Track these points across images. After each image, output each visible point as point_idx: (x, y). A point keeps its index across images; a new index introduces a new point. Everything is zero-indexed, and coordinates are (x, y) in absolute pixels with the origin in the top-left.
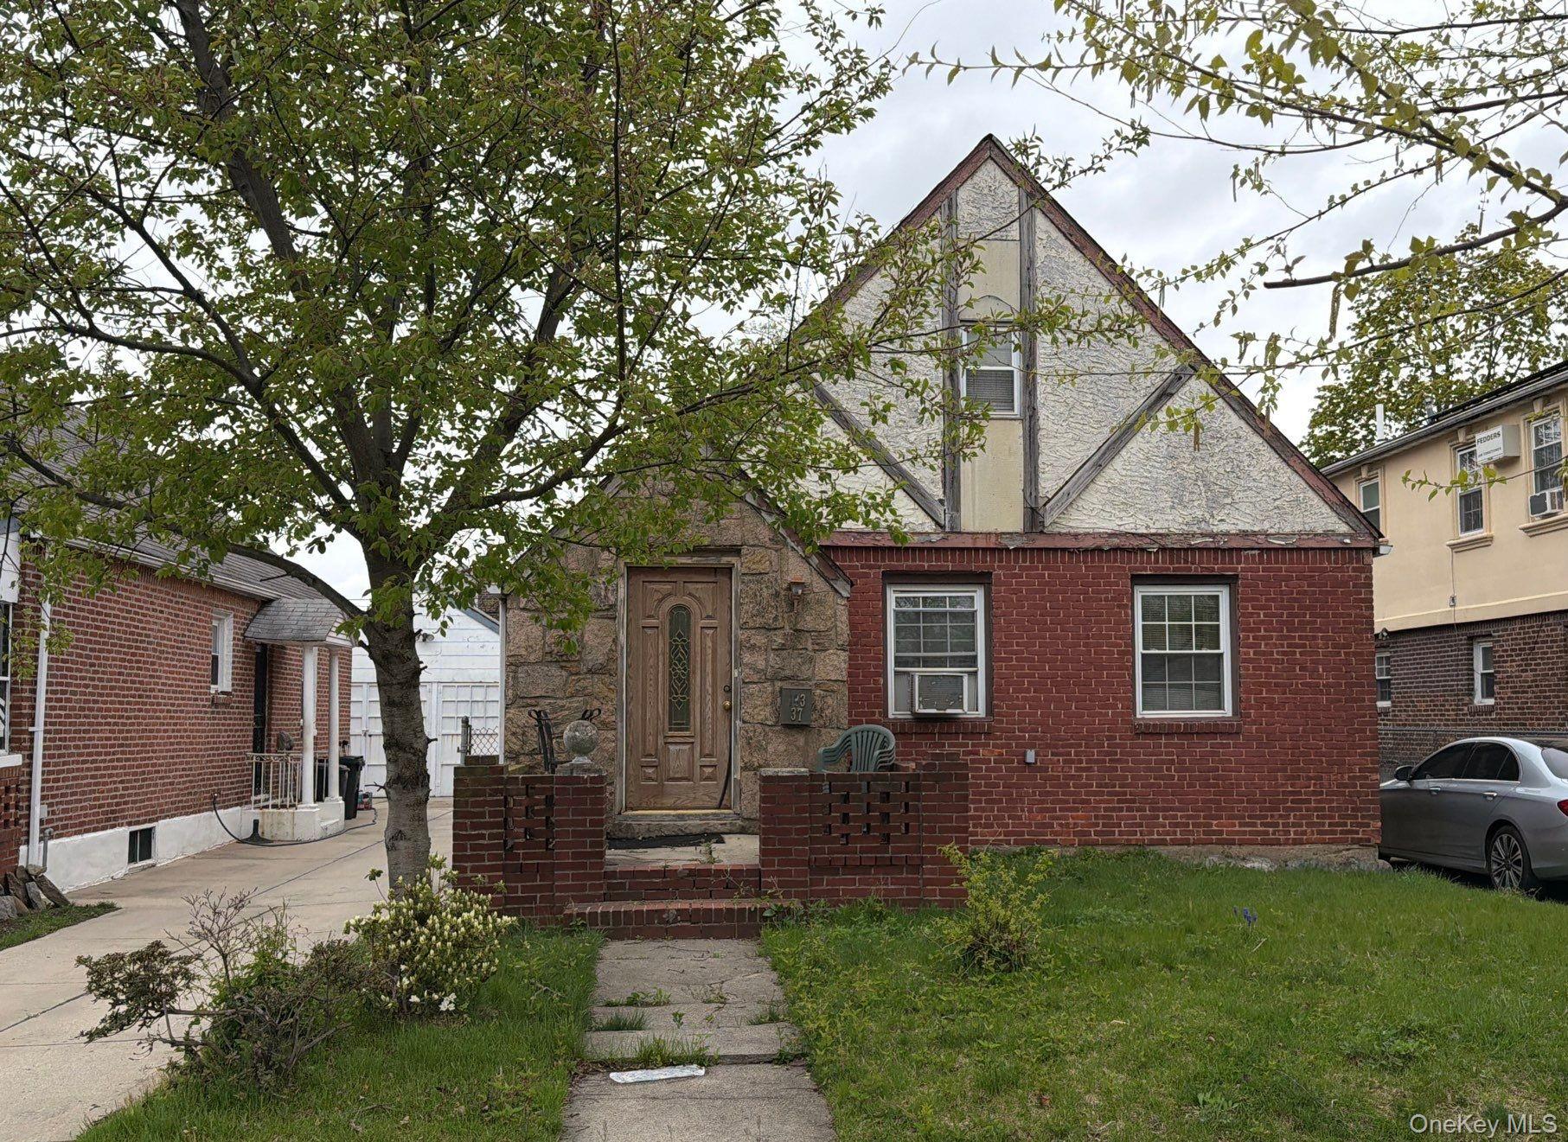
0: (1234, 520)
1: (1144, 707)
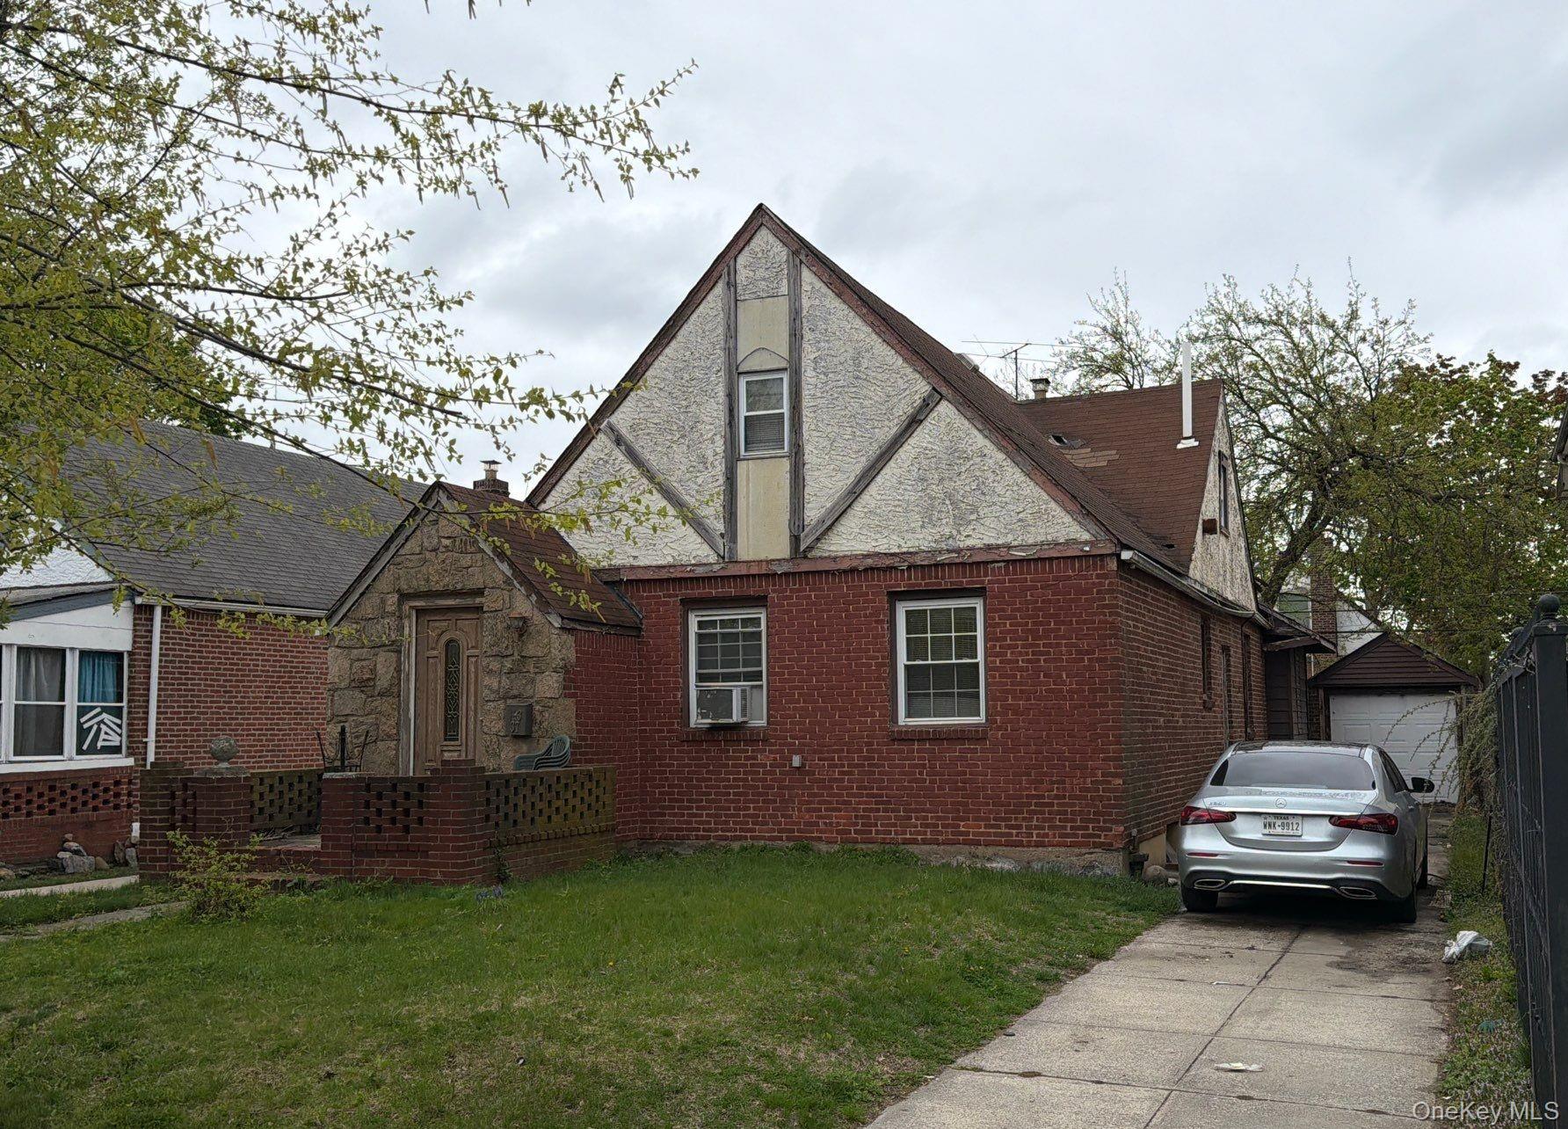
0: (981, 535)
1: (909, 715)
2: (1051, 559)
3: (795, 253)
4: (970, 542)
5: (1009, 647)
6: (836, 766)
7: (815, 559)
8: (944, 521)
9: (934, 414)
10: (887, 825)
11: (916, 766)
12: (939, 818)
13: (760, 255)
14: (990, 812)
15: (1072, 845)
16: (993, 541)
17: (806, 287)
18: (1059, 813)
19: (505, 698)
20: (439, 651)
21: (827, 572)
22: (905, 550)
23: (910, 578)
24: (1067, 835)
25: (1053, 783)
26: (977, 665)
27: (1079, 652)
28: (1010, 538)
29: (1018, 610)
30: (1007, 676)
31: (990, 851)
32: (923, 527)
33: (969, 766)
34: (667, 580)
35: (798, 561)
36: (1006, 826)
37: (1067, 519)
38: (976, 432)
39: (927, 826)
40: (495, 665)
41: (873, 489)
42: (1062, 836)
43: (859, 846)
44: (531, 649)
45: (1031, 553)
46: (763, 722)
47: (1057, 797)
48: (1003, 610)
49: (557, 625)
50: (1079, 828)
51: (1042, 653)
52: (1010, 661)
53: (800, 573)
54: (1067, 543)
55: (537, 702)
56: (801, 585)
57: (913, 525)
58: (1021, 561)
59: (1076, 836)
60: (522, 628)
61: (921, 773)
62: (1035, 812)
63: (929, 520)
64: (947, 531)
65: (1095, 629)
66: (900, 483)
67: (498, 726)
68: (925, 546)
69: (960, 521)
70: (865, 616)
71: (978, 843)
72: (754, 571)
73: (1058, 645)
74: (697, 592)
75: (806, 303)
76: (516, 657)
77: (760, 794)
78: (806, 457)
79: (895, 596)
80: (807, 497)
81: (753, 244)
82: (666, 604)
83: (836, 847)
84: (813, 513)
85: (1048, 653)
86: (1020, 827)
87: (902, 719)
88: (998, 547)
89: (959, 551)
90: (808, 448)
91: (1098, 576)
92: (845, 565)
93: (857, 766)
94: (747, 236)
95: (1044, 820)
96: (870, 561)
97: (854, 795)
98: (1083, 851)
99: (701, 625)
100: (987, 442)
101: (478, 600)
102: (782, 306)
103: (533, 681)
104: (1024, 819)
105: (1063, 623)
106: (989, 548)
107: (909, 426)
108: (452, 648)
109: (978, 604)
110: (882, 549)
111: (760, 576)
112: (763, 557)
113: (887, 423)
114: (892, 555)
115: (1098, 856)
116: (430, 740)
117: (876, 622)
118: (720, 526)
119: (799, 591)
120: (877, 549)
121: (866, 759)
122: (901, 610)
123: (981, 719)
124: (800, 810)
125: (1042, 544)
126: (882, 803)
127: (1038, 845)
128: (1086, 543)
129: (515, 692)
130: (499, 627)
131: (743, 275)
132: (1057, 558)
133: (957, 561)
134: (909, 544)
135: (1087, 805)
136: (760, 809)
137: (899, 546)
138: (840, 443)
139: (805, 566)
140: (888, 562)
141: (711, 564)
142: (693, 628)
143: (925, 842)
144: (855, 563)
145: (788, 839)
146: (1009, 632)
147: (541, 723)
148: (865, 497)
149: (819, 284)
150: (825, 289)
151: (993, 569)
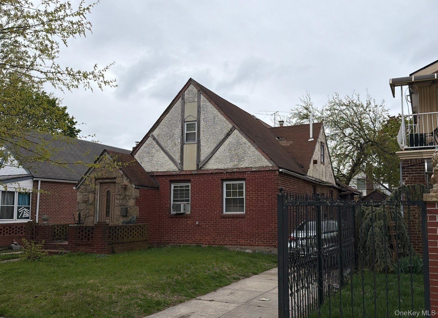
0: (244, 164)
1: (226, 211)
2: (262, 171)
3: (199, 91)
4: (242, 166)
5: (252, 194)
6: (207, 224)
7: (203, 170)
8: (235, 161)
9: (233, 133)
10: (220, 240)
11: (227, 225)
12: (233, 238)
13: (190, 91)
14: (246, 237)
15: (266, 246)
16: (247, 166)
17: (202, 100)
18: (263, 237)
19: (121, 206)
20: (105, 193)
21: (206, 174)
22: (225, 168)
23: (227, 176)
24: (265, 243)
25: (261, 229)
26: (243, 198)
27: (268, 195)
28: (252, 165)
29: (254, 184)
30: (250, 201)
31: (246, 247)
32: (230, 162)
33: (240, 225)
34: (166, 175)
35: (198, 171)
36: (250, 241)
37: (266, 161)
38: (244, 138)
39: (230, 240)
40: (118, 197)
41: (218, 152)
42: (263, 243)
43: (213, 245)
44: (127, 193)
45: (257, 169)
46: (189, 213)
47: (262, 233)
48: (250, 184)
49: (134, 187)
50: (268, 241)
51: (259, 196)
52: (251, 198)
53: (199, 174)
54: (266, 167)
55: (129, 207)
56: (199, 177)
57: (227, 162)
58: (255, 171)
59: (267, 243)
60: (125, 188)
61: (228, 227)
62: (257, 237)
63: (231, 161)
64: (236, 163)
65: (273, 189)
66: (225, 151)
67: (119, 213)
68: (230, 167)
69: (239, 161)
70: (215, 185)
71: (242, 245)
72: (188, 173)
73: (264, 193)
74: (173, 178)
75: (202, 104)
76: (124, 195)
77: (188, 232)
78: (201, 144)
79: (223, 180)
80: (201, 154)
81: (188, 88)
82: (165, 181)
83: (207, 246)
84: (202, 158)
85: (261, 195)
86: (253, 241)
87: (224, 212)
88: (249, 168)
89: (239, 168)
90: (202, 141)
91: (274, 176)
92: (210, 172)
93: (212, 224)
94: (187, 86)
95: (259, 239)
96: (216, 171)
97: (212, 232)
98: (269, 247)
99: (174, 187)
100: (246, 140)
101: (115, 180)
102: (196, 104)
103: (128, 201)
104: (254, 239)
105: (265, 188)
106: (246, 168)
107: (227, 136)
108: (108, 192)
109: (244, 182)
110: (219, 168)
111: (189, 174)
112: (189, 170)
113: (221, 135)
114: (222, 169)
115: (273, 248)
116: (102, 216)
117: (218, 187)
118: (179, 162)
119: (199, 178)
120: (218, 168)
121: (215, 223)
122: (225, 184)
123: (244, 213)
124: (198, 236)
125: (260, 167)
126: (219, 234)
127: (258, 246)
128: (271, 167)
129: (123, 204)
130: (120, 187)
131: (186, 96)
132: (263, 171)
133: (238, 171)
134: (226, 167)
135: (270, 235)
136: (188, 235)
137: (224, 167)
138: (210, 140)
139: (200, 172)
140: (221, 171)
141: (177, 171)
142: (172, 188)
143: (229, 245)
144: (213, 171)
145: (195, 243)
146: (251, 190)
147: (130, 212)
148: (216, 154)
149: (205, 99)
150: (206, 100)
151: (247, 174)
